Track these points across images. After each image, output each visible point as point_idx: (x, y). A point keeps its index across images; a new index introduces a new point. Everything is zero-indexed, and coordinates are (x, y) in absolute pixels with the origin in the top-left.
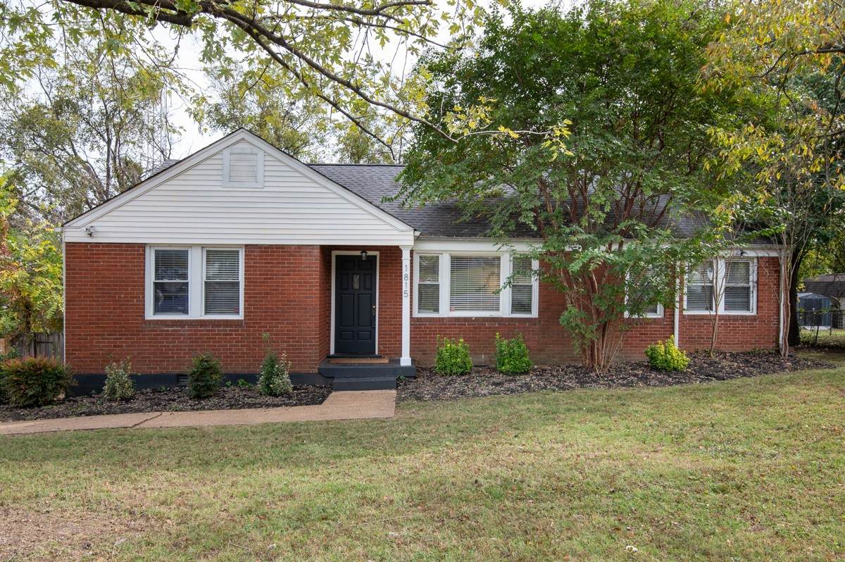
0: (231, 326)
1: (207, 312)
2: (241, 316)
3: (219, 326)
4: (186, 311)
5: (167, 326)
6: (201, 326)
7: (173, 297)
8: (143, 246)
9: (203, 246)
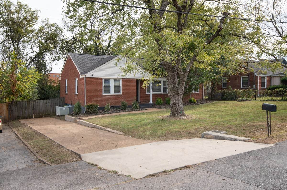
0: (120, 96)
1: (114, 93)
2: (121, 93)
3: (118, 96)
4: (110, 93)
5: (107, 96)
6: (114, 96)
7: (107, 89)
8: (102, 78)
9: (114, 78)
